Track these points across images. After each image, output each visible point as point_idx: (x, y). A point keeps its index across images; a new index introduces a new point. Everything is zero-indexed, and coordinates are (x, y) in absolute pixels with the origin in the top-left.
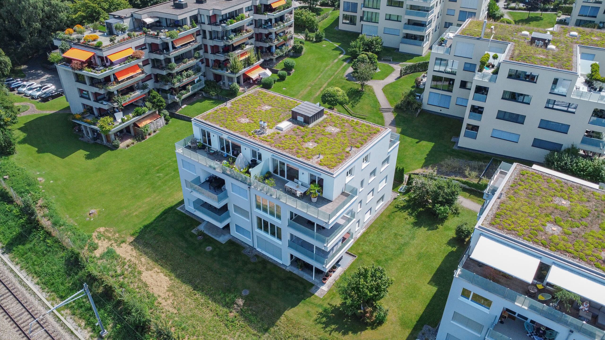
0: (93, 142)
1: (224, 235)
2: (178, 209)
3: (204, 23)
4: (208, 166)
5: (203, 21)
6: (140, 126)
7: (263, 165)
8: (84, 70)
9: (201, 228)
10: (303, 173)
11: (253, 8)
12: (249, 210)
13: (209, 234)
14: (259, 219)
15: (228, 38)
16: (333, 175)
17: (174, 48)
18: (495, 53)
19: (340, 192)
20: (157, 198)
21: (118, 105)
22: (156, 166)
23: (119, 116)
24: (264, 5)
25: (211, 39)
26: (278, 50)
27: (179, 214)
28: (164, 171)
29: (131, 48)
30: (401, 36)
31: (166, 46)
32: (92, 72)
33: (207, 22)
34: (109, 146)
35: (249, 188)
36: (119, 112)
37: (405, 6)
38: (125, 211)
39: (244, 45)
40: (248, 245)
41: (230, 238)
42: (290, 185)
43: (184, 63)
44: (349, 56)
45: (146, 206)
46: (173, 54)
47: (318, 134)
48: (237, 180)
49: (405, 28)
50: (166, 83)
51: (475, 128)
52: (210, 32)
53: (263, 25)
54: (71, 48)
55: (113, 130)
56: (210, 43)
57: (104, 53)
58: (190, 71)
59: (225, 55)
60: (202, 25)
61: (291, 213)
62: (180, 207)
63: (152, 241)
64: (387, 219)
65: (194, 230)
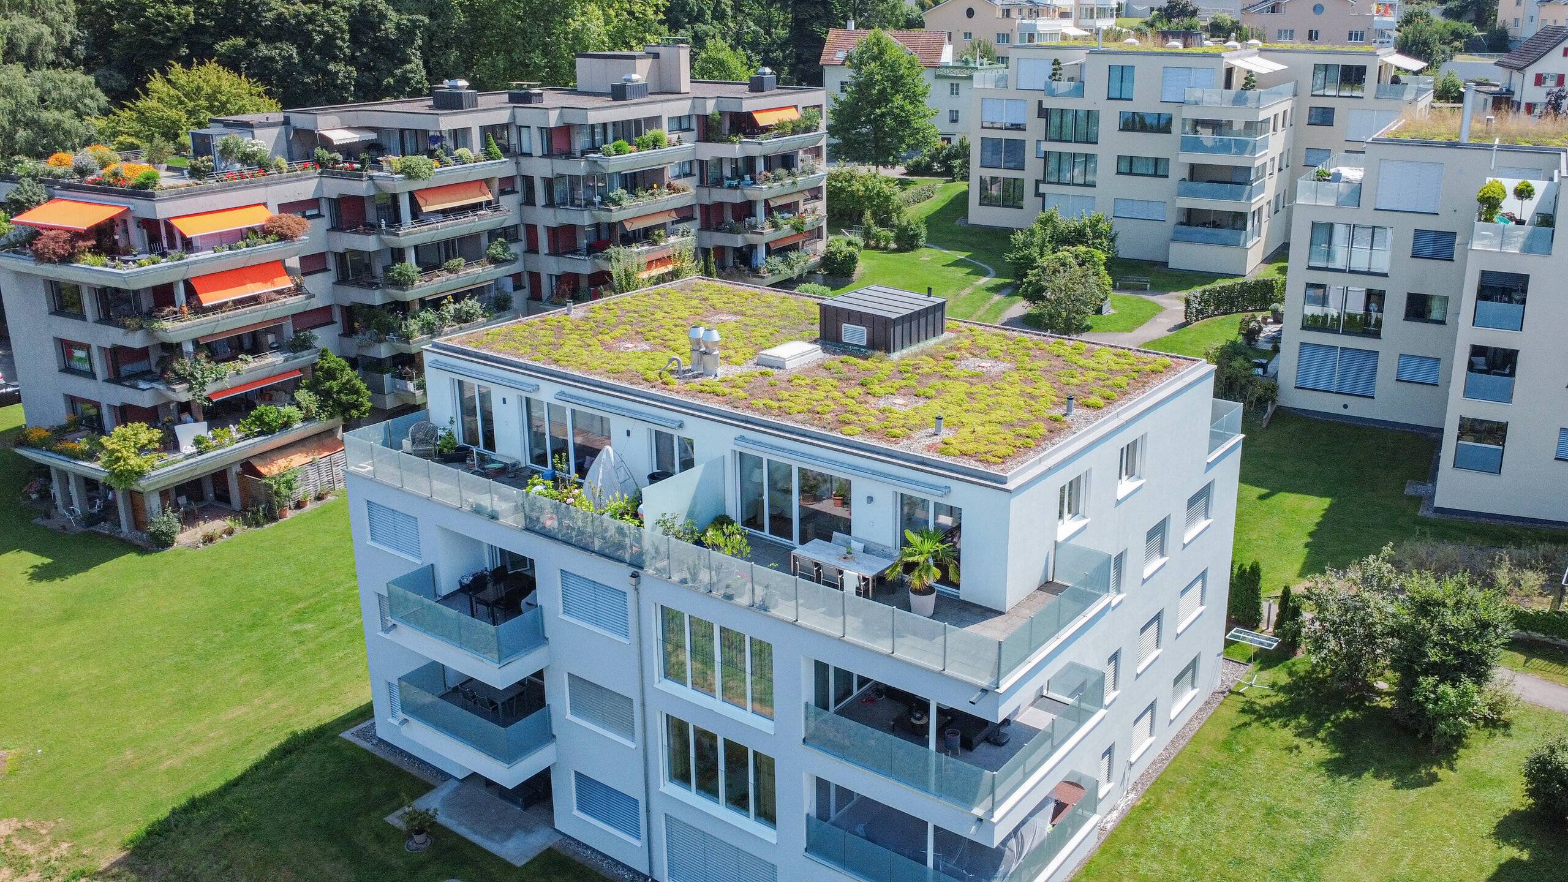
0: (80, 529)
1: (529, 831)
2: (347, 735)
3: (530, 155)
4: (468, 508)
5: (525, 150)
6: (263, 470)
7: (701, 482)
8: (78, 261)
9: (432, 803)
10: (870, 499)
11: (694, 125)
12: (629, 690)
13: (463, 831)
14: (677, 728)
15: (606, 200)
16: (1003, 481)
17: (416, 212)
18: (1521, 181)
19: (1036, 579)
20: (274, 706)
21: (190, 389)
22: (299, 600)
23: (188, 432)
24: (731, 113)
25: (550, 203)
26: (776, 260)
27: (349, 753)
28: (323, 617)
29: (265, 204)
30: (1172, 218)
31: (390, 209)
32: (106, 266)
33: (537, 150)
34: (139, 542)
35: (634, 576)
36: (196, 421)
37: (1176, 127)
38: (128, 755)
39: (662, 232)
40: (630, 869)
41: (550, 844)
42: (811, 552)
43: (450, 271)
44: (1008, 281)
45: (222, 737)
46: (411, 234)
47: (928, 375)
48: (585, 548)
49: (1181, 194)
50: (382, 336)
51: (1496, 432)
52: (549, 183)
53: (727, 178)
54: (50, 198)
55: (153, 473)
56: (546, 218)
57: (159, 206)
58: (470, 303)
59: (597, 257)
60: (524, 161)
61: (821, 669)
62: (353, 730)
63: (204, 864)
64: (1221, 757)
65: (399, 812)
